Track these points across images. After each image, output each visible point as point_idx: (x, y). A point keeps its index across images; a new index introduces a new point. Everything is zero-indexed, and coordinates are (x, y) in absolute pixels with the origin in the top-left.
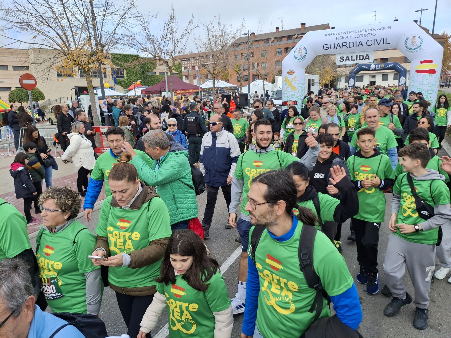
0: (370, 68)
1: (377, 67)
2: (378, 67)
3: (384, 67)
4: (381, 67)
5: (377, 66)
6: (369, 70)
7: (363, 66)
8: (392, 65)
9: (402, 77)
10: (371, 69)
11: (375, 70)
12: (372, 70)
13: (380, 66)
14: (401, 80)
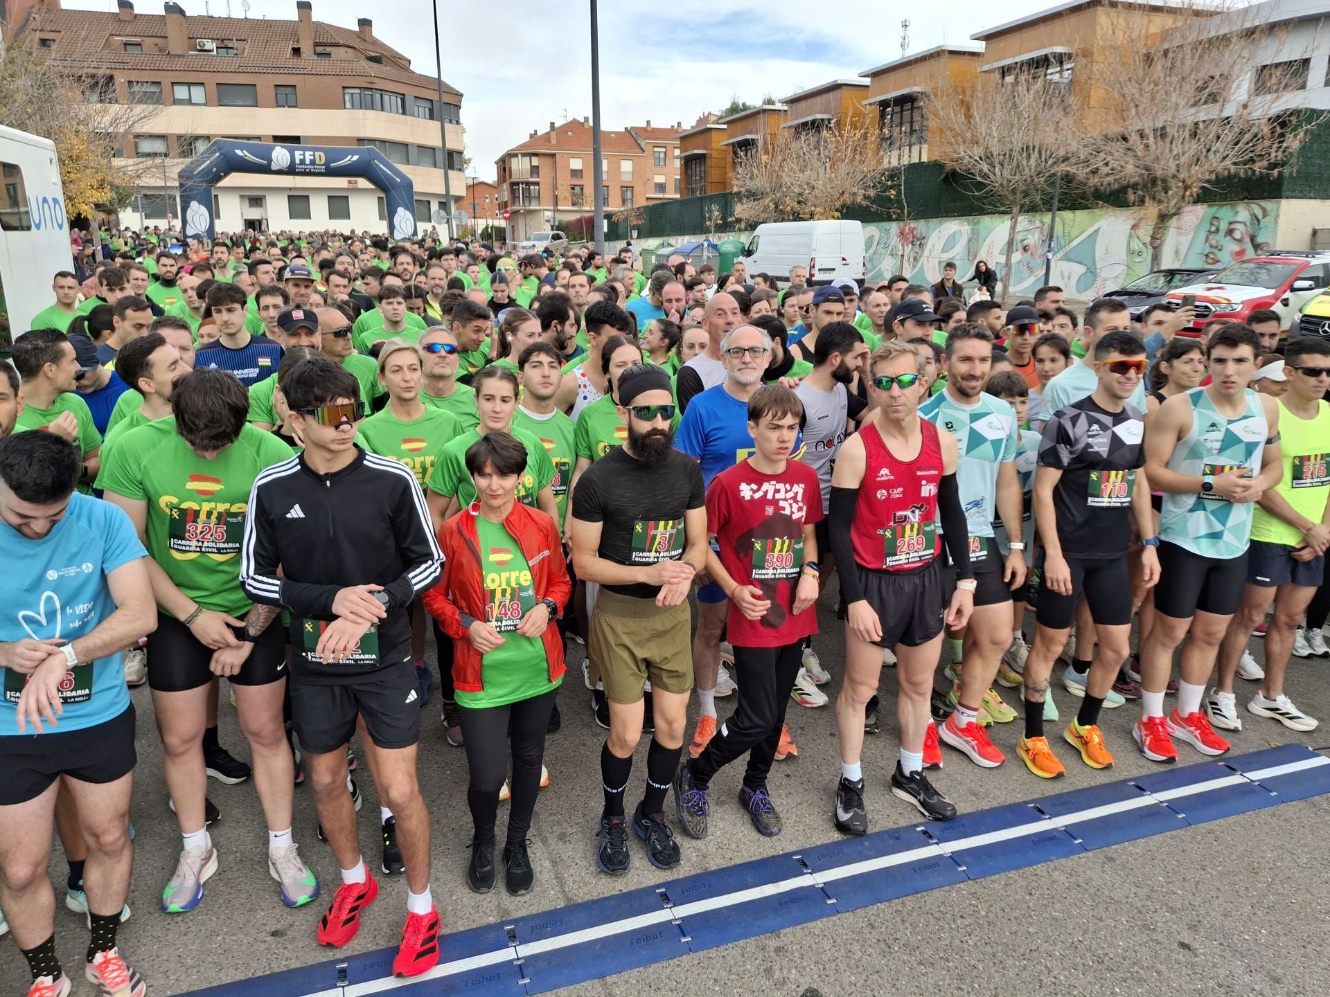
0: (270, 161)
1: (297, 161)
2: (303, 162)
3: (327, 164)
4: (313, 162)
5: (298, 155)
6: (266, 169)
7: (239, 152)
8: (356, 158)
9: (400, 210)
10: (274, 167)
11: (291, 170)
12: (280, 172)
13: (309, 156)
14: (397, 219)
